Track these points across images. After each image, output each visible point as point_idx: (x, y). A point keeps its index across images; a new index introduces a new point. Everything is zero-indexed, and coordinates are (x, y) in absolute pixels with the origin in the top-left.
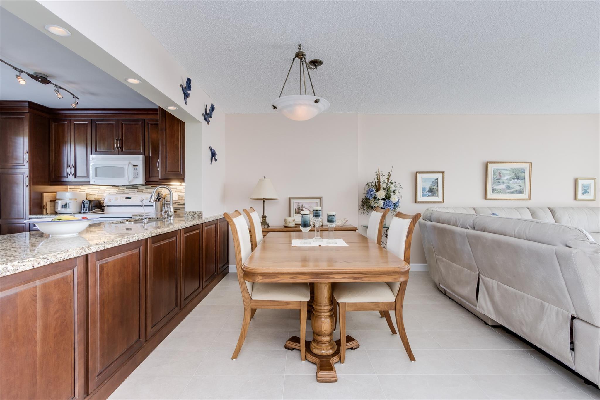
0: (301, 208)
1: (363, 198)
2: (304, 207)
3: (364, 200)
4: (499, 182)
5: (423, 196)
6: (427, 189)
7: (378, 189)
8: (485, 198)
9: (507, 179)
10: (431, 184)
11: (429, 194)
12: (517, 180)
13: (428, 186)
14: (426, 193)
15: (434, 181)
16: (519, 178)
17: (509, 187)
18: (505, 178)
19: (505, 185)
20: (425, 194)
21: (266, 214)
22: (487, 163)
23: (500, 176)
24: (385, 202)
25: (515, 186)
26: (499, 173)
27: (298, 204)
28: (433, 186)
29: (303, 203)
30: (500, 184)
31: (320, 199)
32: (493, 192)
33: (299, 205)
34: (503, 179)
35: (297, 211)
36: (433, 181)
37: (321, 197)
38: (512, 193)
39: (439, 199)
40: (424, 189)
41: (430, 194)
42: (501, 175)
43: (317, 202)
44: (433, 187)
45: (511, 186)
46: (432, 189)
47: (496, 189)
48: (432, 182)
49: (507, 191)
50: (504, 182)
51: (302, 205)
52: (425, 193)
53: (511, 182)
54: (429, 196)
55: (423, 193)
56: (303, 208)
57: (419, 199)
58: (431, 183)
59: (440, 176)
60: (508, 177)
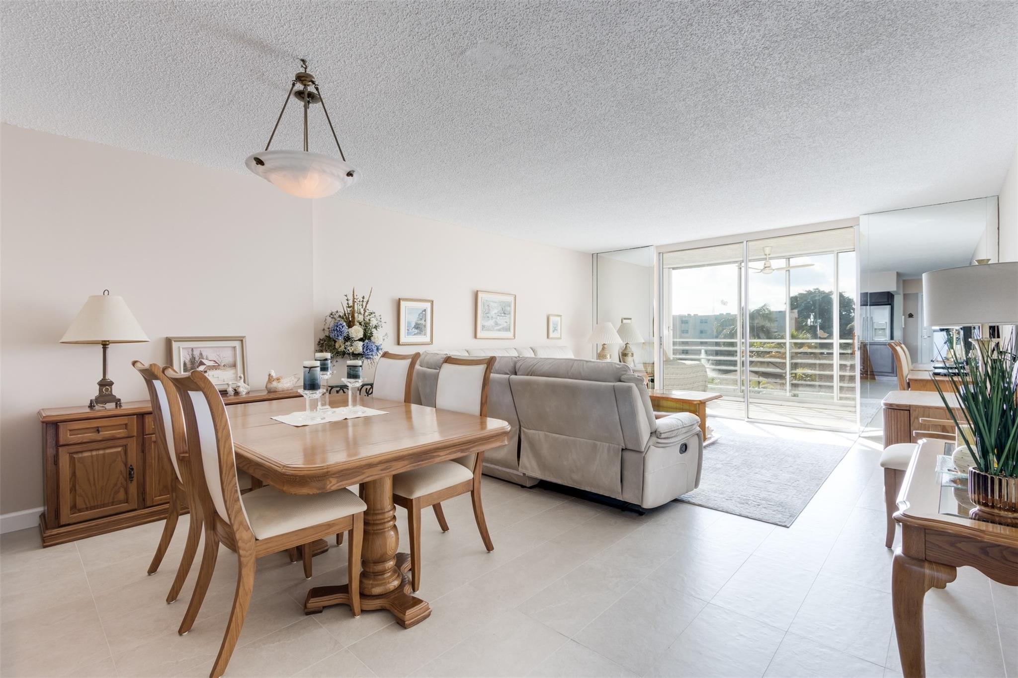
0: (197, 359)
1: (321, 338)
2: (205, 357)
3: (322, 342)
4: (488, 317)
5: (407, 335)
6: (413, 325)
7: (350, 324)
8: (475, 337)
9: (495, 314)
10: (418, 318)
11: (414, 332)
12: (503, 315)
13: (414, 320)
14: (412, 330)
15: (421, 313)
16: (506, 313)
17: (497, 324)
18: (494, 312)
19: (494, 320)
21: (110, 377)
22: (477, 291)
23: (489, 310)
24: (364, 345)
25: (503, 321)
26: (488, 305)
27: (191, 352)
28: (420, 320)
29: (202, 350)
30: (489, 320)
31: (242, 341)
32: (483, 329)
33: (192, 355)
34: (491, 313)
35: (189, 365)
36: (419, 313)
37: (244, 337)
38: (499, 330)
39: (427, 339)
40: (409, 323)
41: (416, 331)
42: (490, 308)
43: (235, 348)
44: (420, 322)
45: (499, 322)
46: (419, 325)
47: (485, 325)
48: (419, 315)
49: (496, 328)
50: (492, 317)
51: (201, 354)
52: (410, 331)
53: (498, 317)
54: (415, 334)
55: (408, 330)
56: (203, 360)
57: (402, 340)
58: (417, 316)
59: (428, 306)
60: (496, 311)
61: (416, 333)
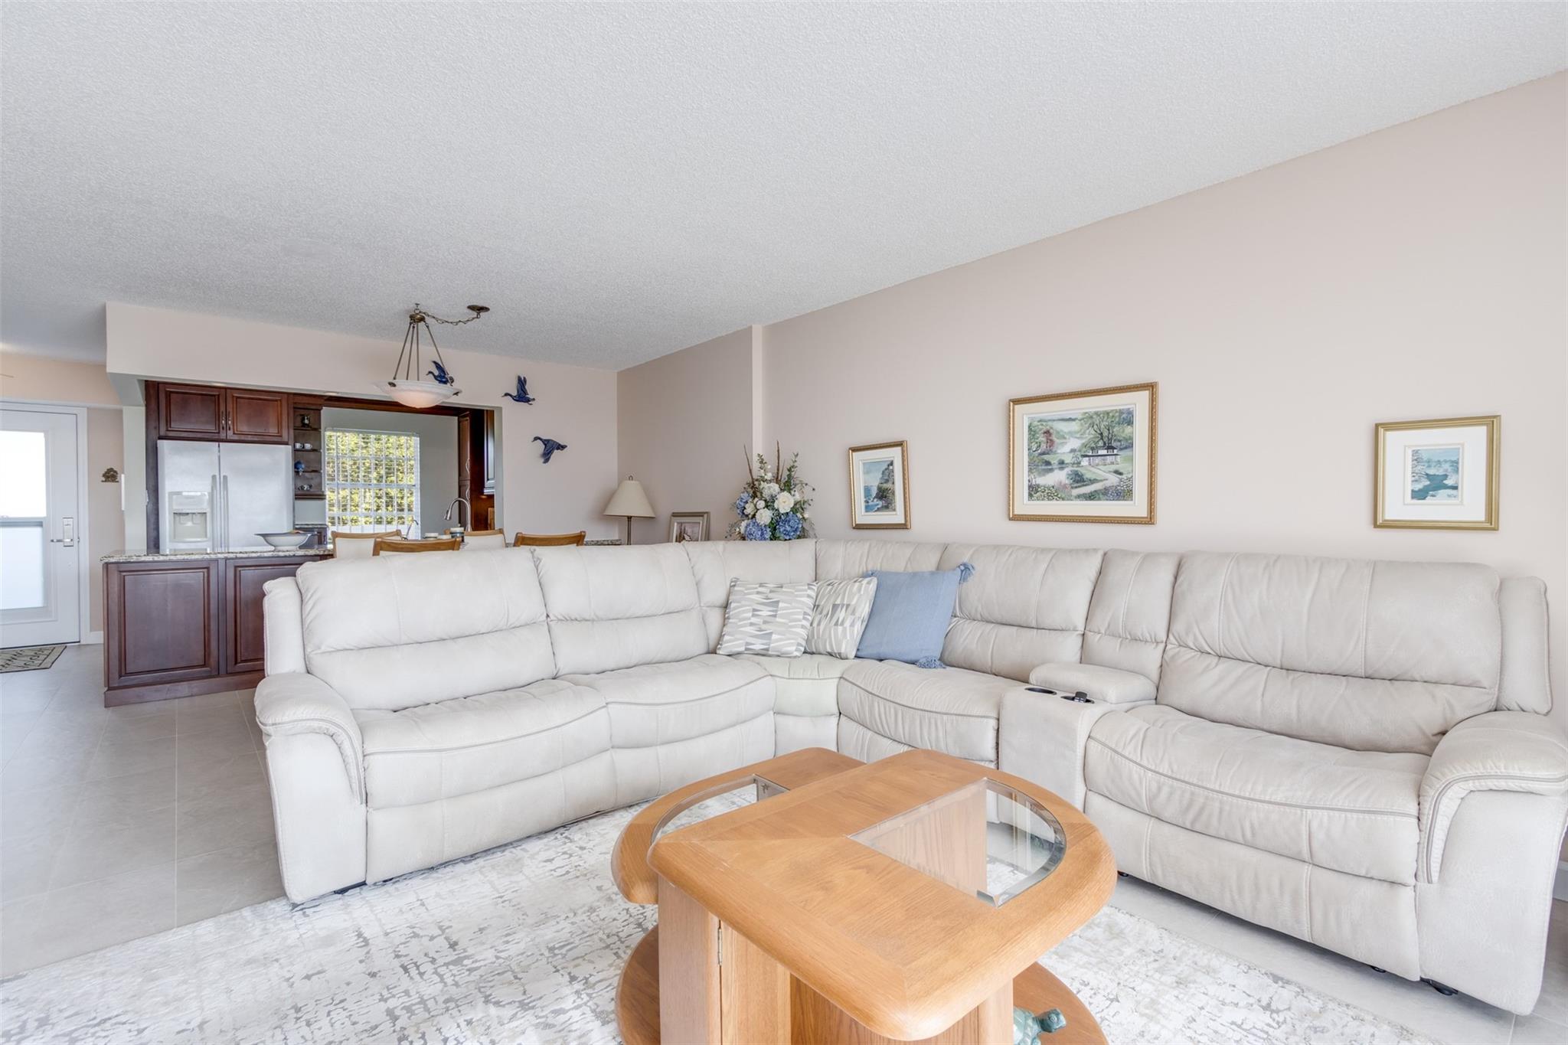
4: (1048, 463)
5: (866, 511)
6: (874, 492)
8: (1010, 515)
9: (1073, 451)
10: (882, 478)
11: (878, 505)
12: (1104, 452)
13: (875, 482)
14: (873, 501)
15: (886, 469)
16: (1114, 444)
17: (1079, 479)
18: (1065, 450)
19: (1067, 470)
20: (872, 505)
22: (1011, 402)
23: (1050, 442)
25: (1101, 471)
26: (1047, 433)
27: (680, 526)
28: (885, 483)
29: (686, 525)
30: (1051, 470)
31: (703, 517)
32: (1030, 495)
33: (681, 529)
34: (1059, 451)
36: (884, 468)
38: (1091, 497)
39: (899, 517)
40: (867, 490)
41: (880, 503)
42: (1054, 438)
43: (700, 524)
44: (885, 486)
45: (1088, 475)
46: (884, 491)
47: (1038, 486)
48: (883, 472)
49: (1075, 492)
50: (1062, 463)
51: (684, 529)
52: (871, 503)
53: (1085, 462)
54: (878, 510)
55: (867, 502)
57: (858, 520)
58: (880, 476)
59: (895, 454)
60: (1075, 443)
61: (879, 506)
